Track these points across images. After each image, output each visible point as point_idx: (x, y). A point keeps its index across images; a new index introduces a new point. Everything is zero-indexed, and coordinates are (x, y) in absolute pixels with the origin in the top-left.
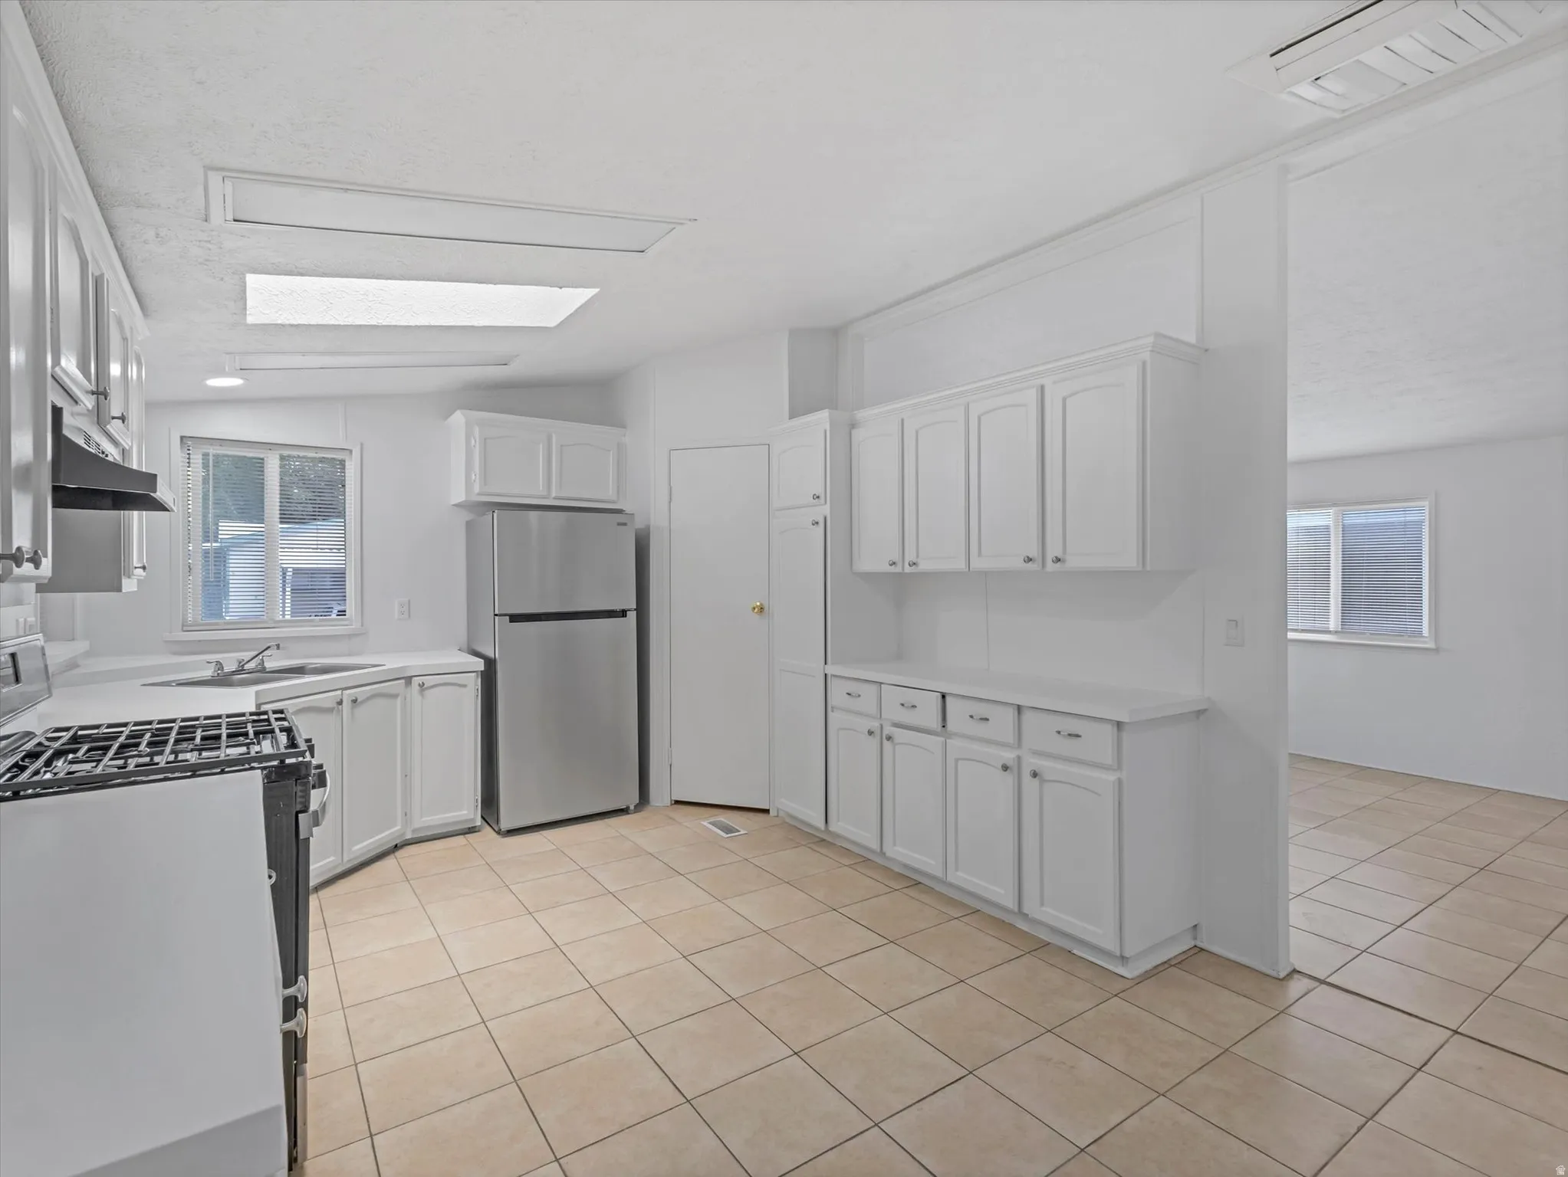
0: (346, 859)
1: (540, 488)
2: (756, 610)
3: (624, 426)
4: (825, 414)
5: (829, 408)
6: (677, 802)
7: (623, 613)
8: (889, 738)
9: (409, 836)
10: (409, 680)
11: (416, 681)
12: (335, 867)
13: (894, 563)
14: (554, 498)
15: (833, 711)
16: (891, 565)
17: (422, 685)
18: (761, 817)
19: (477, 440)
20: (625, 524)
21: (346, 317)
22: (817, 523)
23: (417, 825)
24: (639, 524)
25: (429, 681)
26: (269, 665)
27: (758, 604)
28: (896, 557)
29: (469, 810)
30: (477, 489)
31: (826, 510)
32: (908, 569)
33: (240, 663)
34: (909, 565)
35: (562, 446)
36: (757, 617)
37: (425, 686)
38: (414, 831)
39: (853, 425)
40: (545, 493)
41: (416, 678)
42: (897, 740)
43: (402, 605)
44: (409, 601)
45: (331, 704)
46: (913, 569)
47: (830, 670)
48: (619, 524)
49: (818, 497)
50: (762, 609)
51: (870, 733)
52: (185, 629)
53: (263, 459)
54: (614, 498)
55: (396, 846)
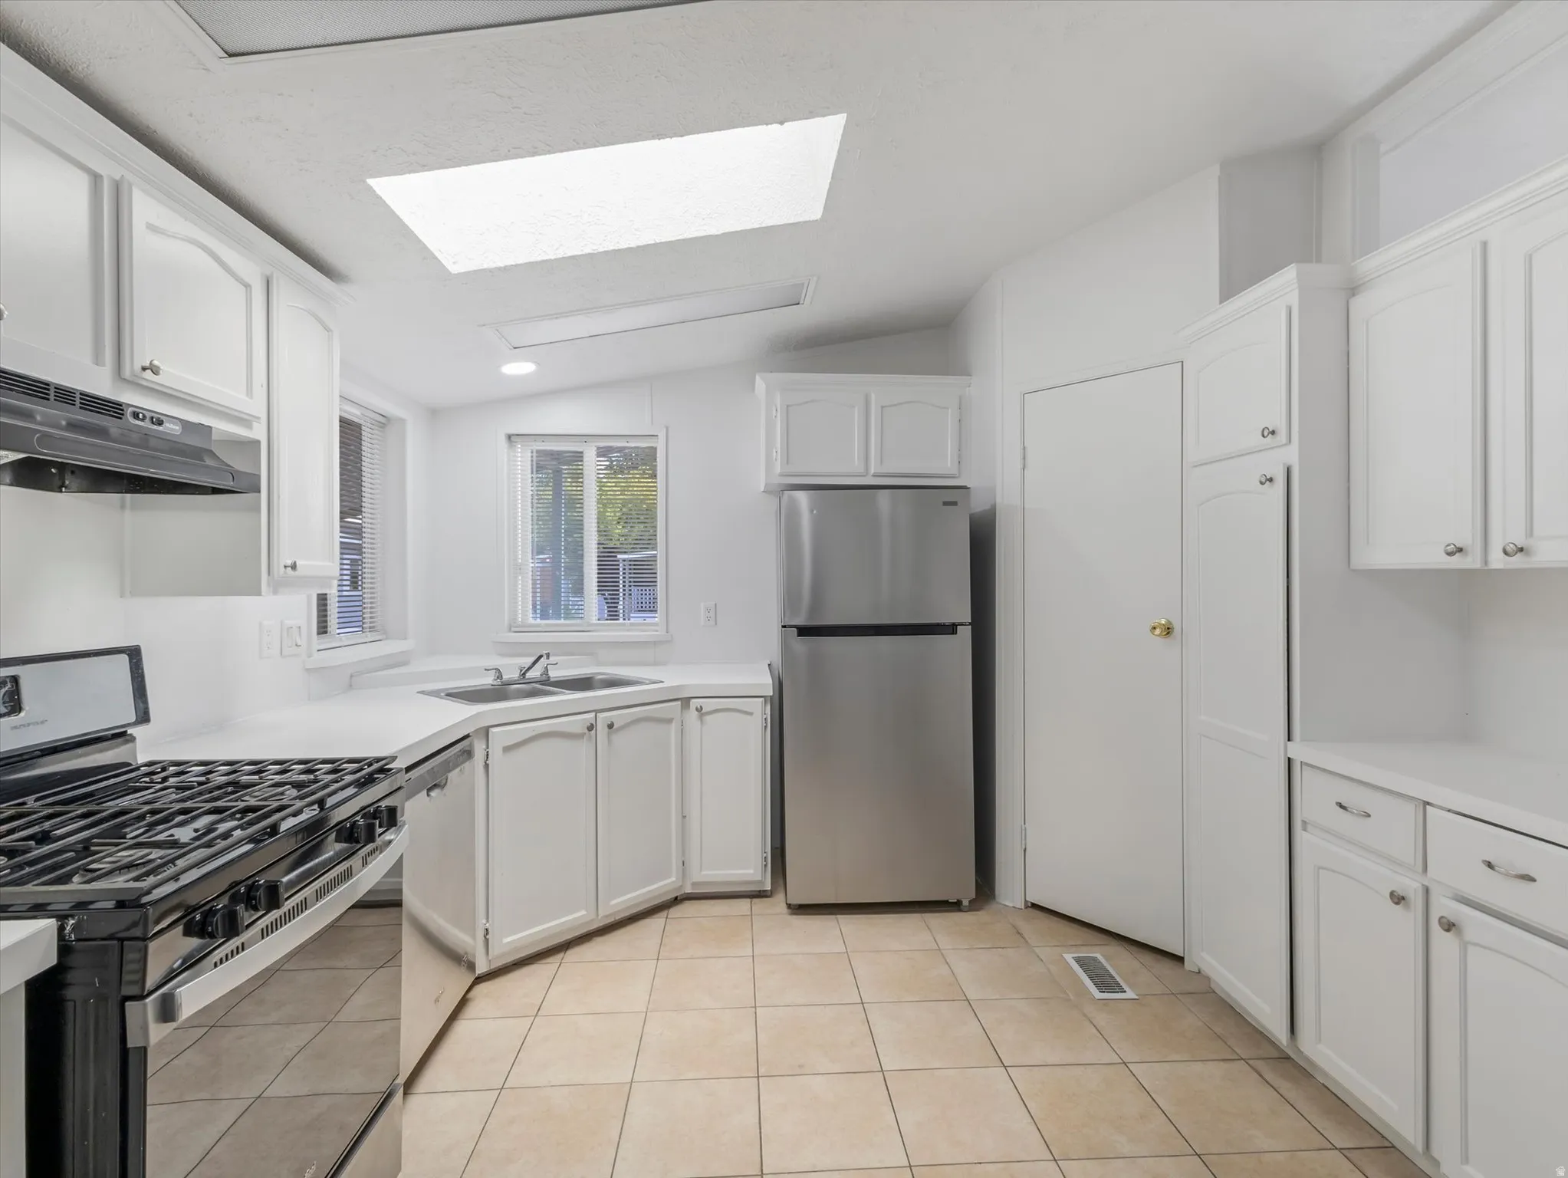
0: (601, 913)
1: (857, 465)
2: (1158, 631)
3: (971, 376)
4: (1288, 276)
5: (1297, 262)
6: (1034, 906)
7: (951, 629)
8: (1449, 926)
9: (688, 890)
10: (686, 702)
11: (694, 703)
12: (587, 923)
13: (1460, 550)
14: (874, 476)
15: (1305, 829)
16: (1450, 554)
17: (699, 710)
18: (1165, 967)
19: (779, 410)
20: (955, 503)
21: (557, 249)
22: (1271, 480)
23: (697, 878)
24: (978, 505)
25: (709, 705)
26: (555, 674)
27: (1163, 621)
28: (1465, 536)
29: (752, 869)
30: (778, 469)
31: (1291, 455)
32: (1497, 561)
33: (521, 671)
34: (1506, 552)
35: (882, 407)
36: (1161, 641)
37: (703, 711)
38: (694, 884)
39: (1353, 290)
40: (862, 470)
41: (693, 700)
42: (1470, 934)
43: (708, 610)
44: (716, 604)
45: (580, 729)
46: (1517, 562)
47: (1296, 751)
48: (946, 504)
49: (1273, 433)
50: (1168, 630)
51: (1398, 899)
52: (513, 629)
53: (582, 453)
54: (955, 471)
55: (676, 898)
